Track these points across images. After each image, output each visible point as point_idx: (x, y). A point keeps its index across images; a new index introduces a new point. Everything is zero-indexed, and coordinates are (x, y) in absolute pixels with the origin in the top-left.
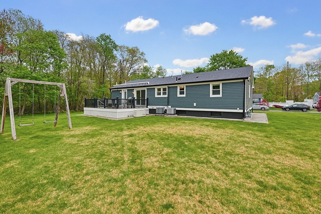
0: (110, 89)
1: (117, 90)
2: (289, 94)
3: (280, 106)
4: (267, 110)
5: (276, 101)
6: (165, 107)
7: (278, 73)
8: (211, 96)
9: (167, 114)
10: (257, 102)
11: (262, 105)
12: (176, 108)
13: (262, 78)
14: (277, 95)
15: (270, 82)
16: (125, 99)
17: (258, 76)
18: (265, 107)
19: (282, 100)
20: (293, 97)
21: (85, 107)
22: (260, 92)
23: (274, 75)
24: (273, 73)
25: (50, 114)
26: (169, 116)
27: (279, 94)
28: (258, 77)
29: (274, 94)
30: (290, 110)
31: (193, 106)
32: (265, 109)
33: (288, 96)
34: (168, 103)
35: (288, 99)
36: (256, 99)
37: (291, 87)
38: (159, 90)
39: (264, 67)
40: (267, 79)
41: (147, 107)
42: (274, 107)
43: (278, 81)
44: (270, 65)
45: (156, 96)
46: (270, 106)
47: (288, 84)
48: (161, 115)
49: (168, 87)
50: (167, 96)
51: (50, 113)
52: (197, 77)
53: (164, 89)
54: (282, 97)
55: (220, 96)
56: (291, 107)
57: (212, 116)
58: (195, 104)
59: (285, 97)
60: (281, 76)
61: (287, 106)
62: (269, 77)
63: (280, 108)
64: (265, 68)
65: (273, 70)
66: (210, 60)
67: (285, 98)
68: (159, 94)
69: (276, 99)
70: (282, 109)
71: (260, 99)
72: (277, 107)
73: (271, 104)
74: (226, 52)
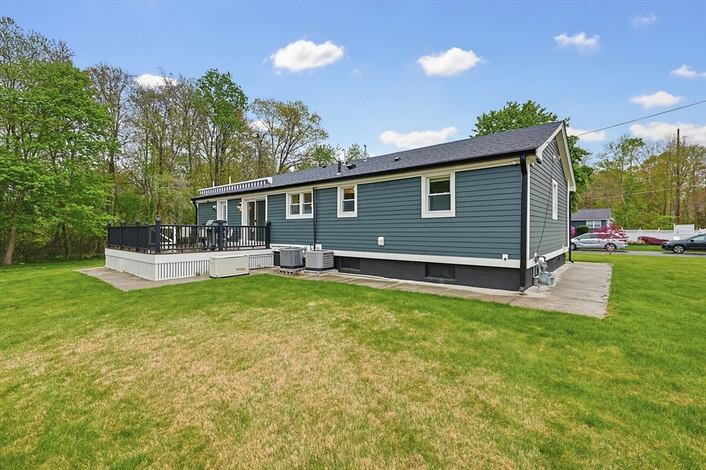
0: (194, 200)
1: (205, 201)
2: (682, 209)
3: (659, 240)
4: (622, 250)
5: (649, 225)
6: (309, 247)
7: (653, 159)
8: (426, 213)
9: (308, 269)
10: (596, 230)
11: (608, 236)
12: (334, 251)
13: (613, 172)
14: (649, 212)
15: (631, 180)
17: (602, 166)
18: (616, 241)
19: (664, 224)
20: (691, 216)
21: (109, 247)
22: (606, 205)
23: (641, 163)
24: (640, 157)
25: (86, 261)
26: (312, 273)
27: (655, 209)
28: (602, 169)
29: (642, 208)
30: (685, 249)
31: (376, 247)
32: (616, 247)
33: (678, 215)
34: (315, 236)
35: (678, 222)
36: (594, 223)
37: (688, 192)
38: (296, 198)
39: (617, 143)
40: (623, 173)
41: (268, 247)
42: (641, 242)
43: (653, 178)
44: (631, 139)
45: (289, 216)
46: (629, 240)
47: (678, 183)
48: (290, 270)
49: (314, 190)
50: (311, 216)
51: (86, 258)
52: (396, 160)
53: (307, 198)
54: (664, 217)
55: (451, 213)
56: (689, 242)
57: (429, 278)
58: (381, 241)
59: (671, 216)
60: (659, 164)
61: (677, 238)
62: (629, 169)
63: (658, 244)
64: (619, 146)
65: (641, 150)
66: (476, 128)
67: (671, 219)
68: (295, 210)
69: (648, 222)
70: (664, 247)
71: (604, 222)
72: (648, 242)
73: (633, 236)
74: (515, 107)
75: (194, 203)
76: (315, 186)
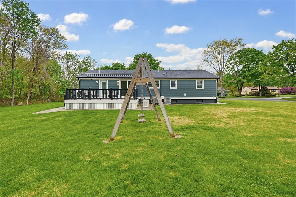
1: (91, 79)
12: (170, 98)
16: (102, 90)
31: (183, 96)
34: (161, 94)
55: (203, 88)
58: (185, 95)
75: (79, 79)
76: (162, 79)
